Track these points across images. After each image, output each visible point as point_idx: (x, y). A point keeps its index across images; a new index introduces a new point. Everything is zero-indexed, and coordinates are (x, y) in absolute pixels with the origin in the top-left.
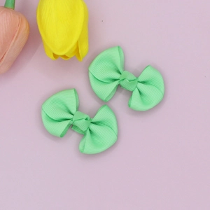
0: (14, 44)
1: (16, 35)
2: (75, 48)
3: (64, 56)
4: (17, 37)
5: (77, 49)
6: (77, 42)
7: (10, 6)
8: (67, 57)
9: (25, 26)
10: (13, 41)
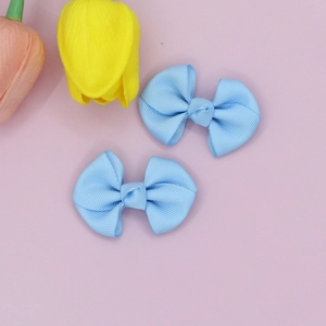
0: (19, 77)
1: (23, 63)
2: (117, 87)
3: (100, 99)
4: (25, 67)
5: (121, 89)
6: (122, 77)
7: (15, 16)
8: (104, 101)
9: (38, 50)
10: (18, 74)
